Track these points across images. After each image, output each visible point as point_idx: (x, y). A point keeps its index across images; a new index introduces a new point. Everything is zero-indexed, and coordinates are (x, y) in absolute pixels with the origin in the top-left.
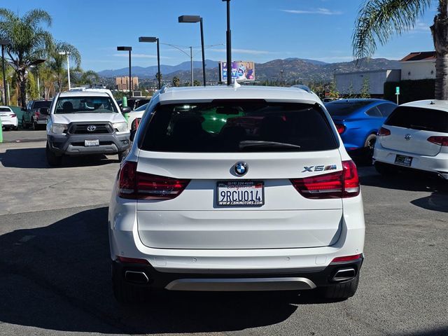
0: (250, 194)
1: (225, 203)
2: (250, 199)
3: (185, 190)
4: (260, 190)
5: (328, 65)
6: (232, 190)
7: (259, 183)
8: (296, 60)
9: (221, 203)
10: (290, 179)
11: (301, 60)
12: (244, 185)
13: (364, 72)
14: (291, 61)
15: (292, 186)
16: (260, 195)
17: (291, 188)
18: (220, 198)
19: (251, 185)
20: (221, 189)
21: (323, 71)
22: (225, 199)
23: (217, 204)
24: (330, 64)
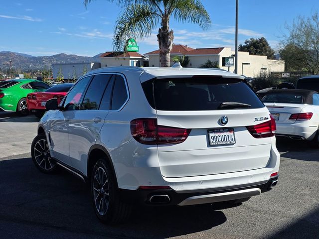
0: (227, 137)
1: (215, 144)
2: (228, 140)
3: (189, 137)
4: (232, 134)
5: (34, 58)
6: (217, 135)
7: (231, 129)
8: (9, 53)
9: (212, 144)
10: (246, 127)
11: (14, 53)
12: (223, 132)
13: (75, 64)
14: (5, 54)
15: (247, 131)
16: (233, 137)
17: (247, 132)
18: (211, 140)
19: (227, 131)
20: (211, 135)
21: (31, 62)
22: (214, 141)
23: (209, 145)
24: (36, 57)
